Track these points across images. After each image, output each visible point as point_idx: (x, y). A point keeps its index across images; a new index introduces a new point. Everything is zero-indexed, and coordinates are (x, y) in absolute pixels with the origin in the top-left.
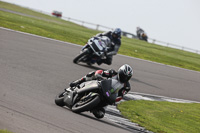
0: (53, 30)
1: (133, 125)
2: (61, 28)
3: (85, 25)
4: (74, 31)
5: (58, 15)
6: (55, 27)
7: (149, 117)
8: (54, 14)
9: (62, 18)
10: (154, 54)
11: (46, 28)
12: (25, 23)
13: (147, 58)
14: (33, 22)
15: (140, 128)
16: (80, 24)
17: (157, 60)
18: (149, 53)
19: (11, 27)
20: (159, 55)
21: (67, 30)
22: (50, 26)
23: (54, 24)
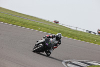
2: (58, 29)
3: (70, 27)
5: (57, 22)
6: (55, 28)
8: (55, 22)
9: (59, 24)
11: (51, 29)
12: (41, 26)
19: (34, 28)
21: (61, 30)
23: (54, 27)
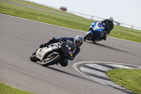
0: (60, 20)
1: (118, 86)
3: (83, 16)
4: (76, 21)
5: (64, 9)
6: (62, 18)
7: (129, 81)
8: (61, 9)
9: (67, 11)
10: (132, 36)
11: (56, 19)
12: (41, 15)
13: (127, 39)
14: (46, 14)
15: (122, 88)
16: (80, 15)
17: (134, 40)
18: (128, 35)
19: (31, 18)
20: (135, 37)
21: (70, 19)
22: (58, 17)
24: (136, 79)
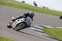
0: (22, 7)
1: (48, 36)
7: (53, 33)
14: (16, 4)
15: (49, 36)
16: (31, 5)
22: (21, 5)
24: (56, 32)
